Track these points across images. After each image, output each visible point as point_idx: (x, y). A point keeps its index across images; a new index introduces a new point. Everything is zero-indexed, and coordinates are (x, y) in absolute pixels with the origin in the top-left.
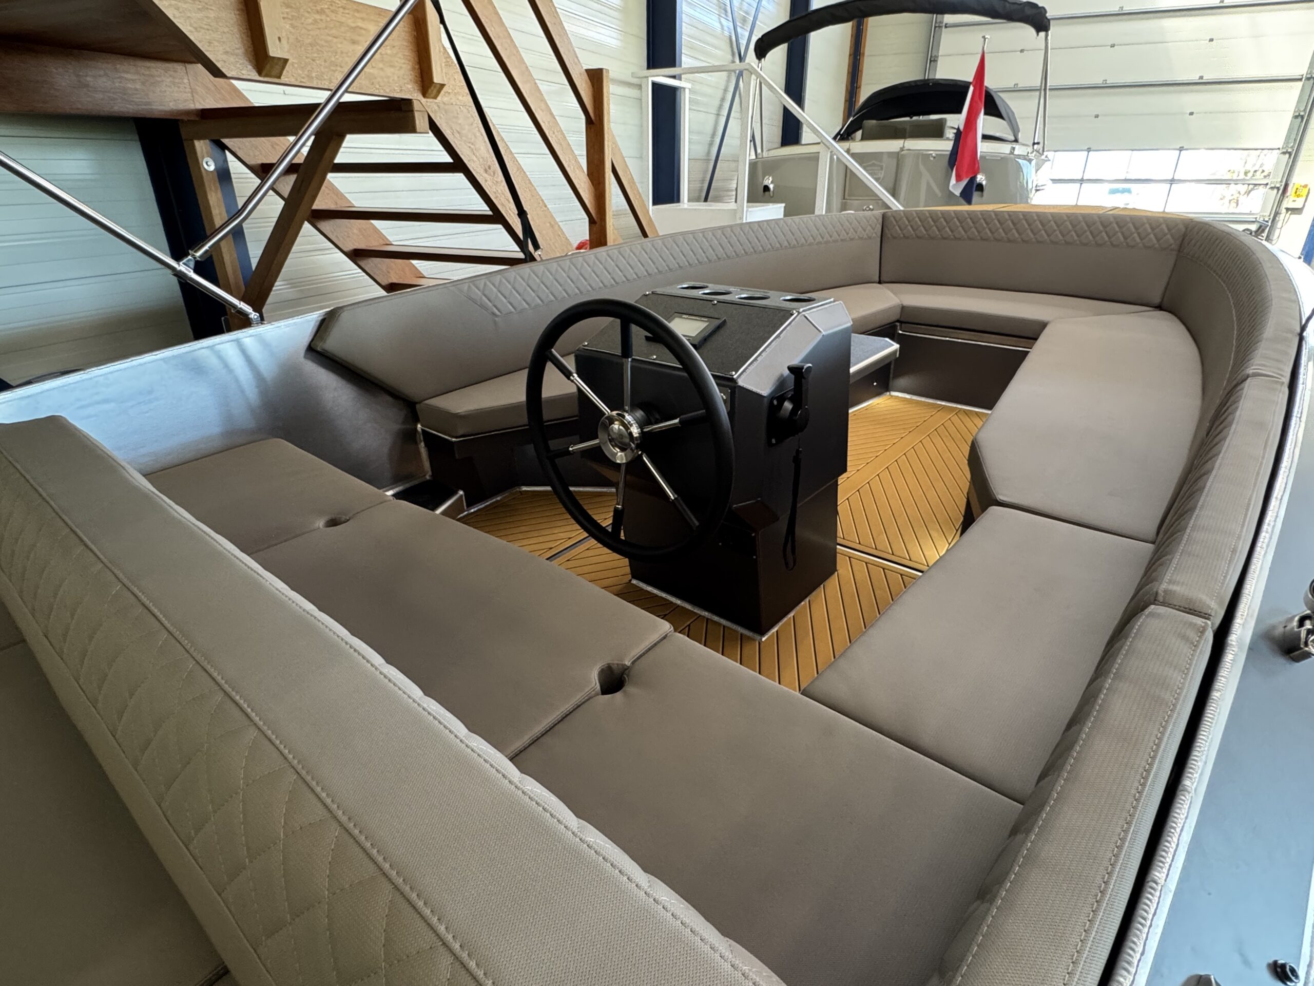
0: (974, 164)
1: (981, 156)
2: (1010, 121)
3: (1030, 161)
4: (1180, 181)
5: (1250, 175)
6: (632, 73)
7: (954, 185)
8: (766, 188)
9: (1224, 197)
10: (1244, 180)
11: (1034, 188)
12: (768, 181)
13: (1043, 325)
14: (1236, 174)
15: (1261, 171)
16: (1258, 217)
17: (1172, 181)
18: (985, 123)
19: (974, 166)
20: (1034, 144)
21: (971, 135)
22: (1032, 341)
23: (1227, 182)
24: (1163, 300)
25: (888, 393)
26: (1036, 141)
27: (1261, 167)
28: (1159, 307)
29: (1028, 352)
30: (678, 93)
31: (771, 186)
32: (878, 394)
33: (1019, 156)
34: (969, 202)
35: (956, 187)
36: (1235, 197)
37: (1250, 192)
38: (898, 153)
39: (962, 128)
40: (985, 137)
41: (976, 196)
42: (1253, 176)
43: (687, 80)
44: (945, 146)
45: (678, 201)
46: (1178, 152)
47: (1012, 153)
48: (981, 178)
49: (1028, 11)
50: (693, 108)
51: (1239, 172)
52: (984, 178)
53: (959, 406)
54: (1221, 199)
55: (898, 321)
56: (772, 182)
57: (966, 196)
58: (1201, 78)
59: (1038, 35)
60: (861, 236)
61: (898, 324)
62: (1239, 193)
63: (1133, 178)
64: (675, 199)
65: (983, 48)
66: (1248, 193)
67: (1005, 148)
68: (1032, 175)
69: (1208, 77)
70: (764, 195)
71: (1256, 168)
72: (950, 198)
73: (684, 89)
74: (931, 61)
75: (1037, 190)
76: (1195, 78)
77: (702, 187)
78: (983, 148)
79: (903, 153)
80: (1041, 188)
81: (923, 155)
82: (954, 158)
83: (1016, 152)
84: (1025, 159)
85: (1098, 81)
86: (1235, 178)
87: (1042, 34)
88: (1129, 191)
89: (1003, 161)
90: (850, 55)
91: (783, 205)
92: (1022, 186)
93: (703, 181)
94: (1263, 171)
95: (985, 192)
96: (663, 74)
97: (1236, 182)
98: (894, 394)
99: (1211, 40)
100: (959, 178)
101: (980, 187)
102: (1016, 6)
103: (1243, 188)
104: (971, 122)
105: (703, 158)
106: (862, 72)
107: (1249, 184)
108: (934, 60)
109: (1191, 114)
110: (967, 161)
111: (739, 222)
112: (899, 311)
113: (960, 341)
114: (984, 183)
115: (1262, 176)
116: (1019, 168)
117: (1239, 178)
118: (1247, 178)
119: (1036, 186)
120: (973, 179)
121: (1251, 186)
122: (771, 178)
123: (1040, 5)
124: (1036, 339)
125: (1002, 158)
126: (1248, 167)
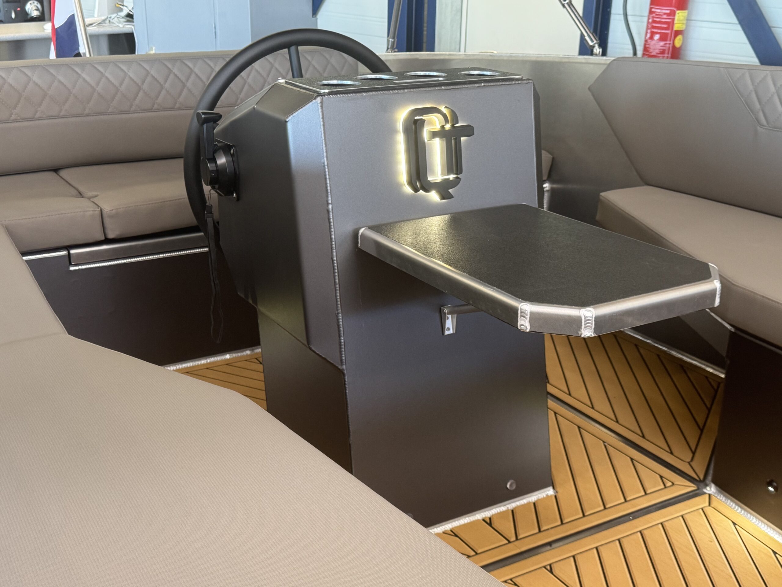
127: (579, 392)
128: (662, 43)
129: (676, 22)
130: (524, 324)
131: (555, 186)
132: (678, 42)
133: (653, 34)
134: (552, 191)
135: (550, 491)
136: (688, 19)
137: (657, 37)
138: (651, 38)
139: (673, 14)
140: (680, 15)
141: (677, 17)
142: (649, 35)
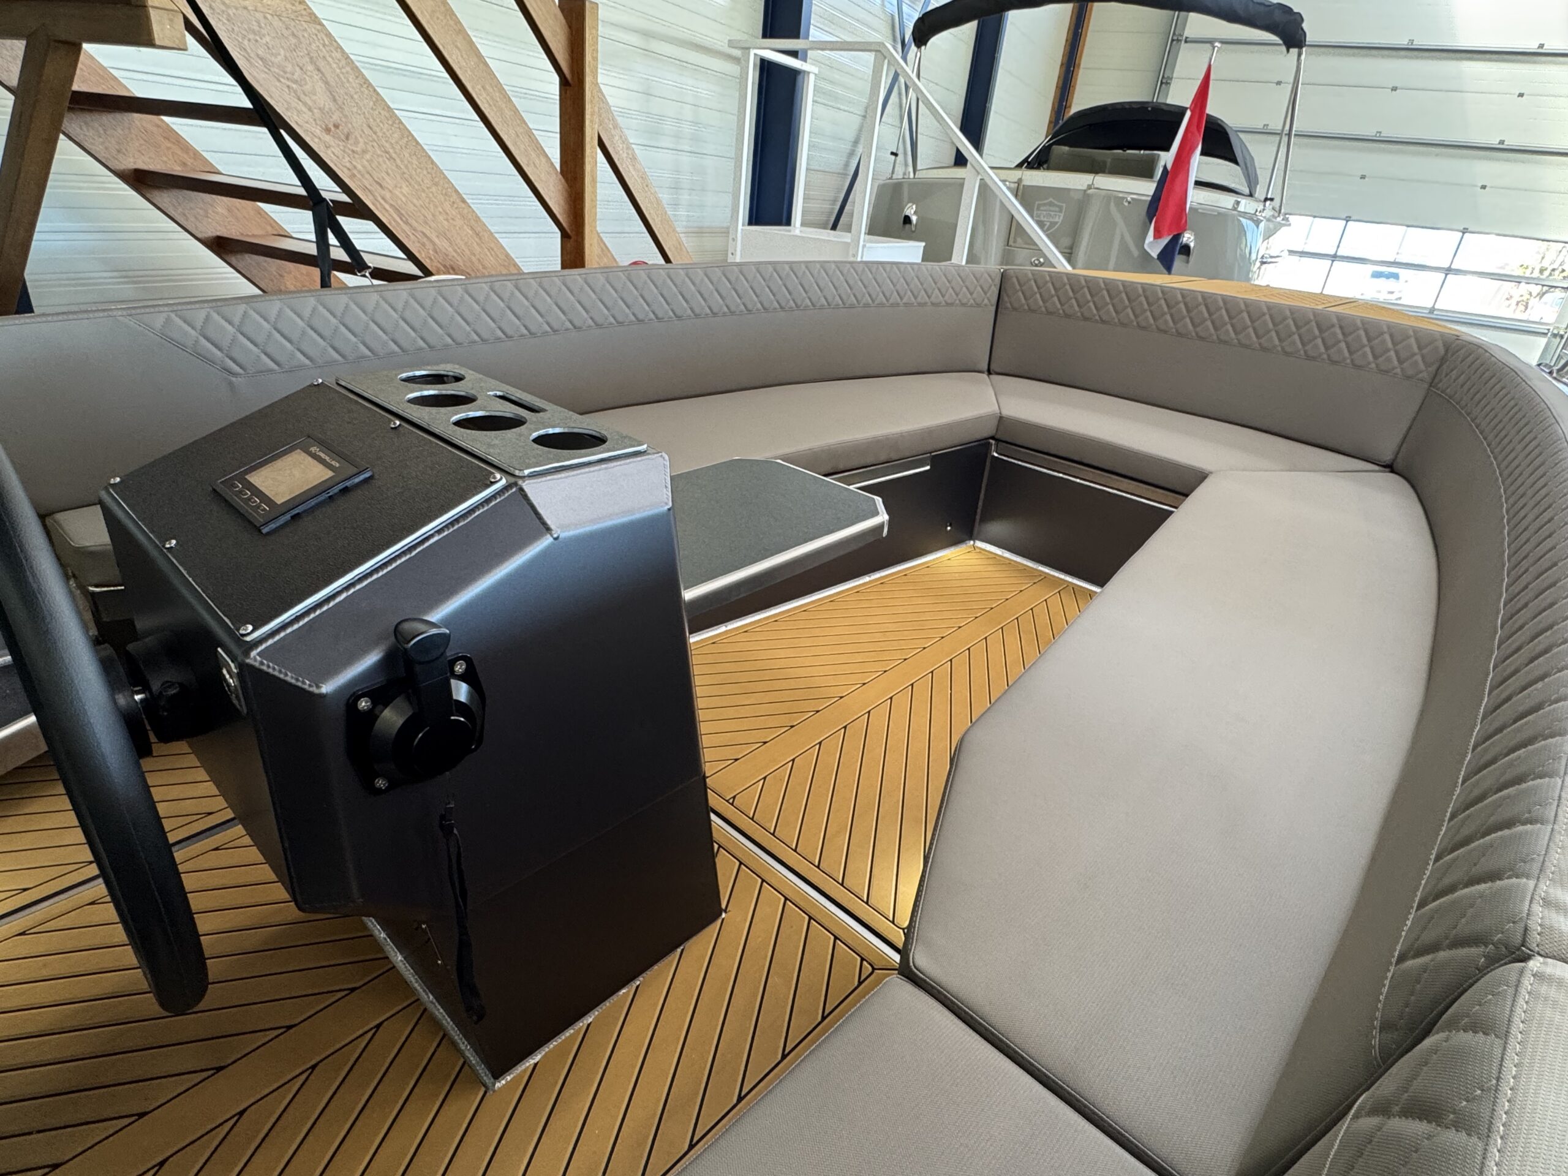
0: (1180, 218)
1: (1190, 208)
2: (1247, 168)
3: (1257, 223)
4: (1458, 272)
5: (1546, 273)
6: (729, 41)
7: (1151, 243)
8: (907, 220)
9: (1511, 297)
10: (1538, 279)
11: (1259, 260)
12: (910, 210)
13: (1200, 477)
14: (1529, 270)
15: (1560, 270)
16: (1552, 328)
17: (1448, 271)
18: (1201, 166)
19: (1179, 223)
20: (1266, 199)
21: (1180, 177)
22: (1181, 497)
23: (1517, 280)
24: (1396, 457)
25: (972, 542)
26: (1269, 196)
27: (1561, 265)
28: (1390, 468)
29: (1172, 512)
30: (800, 78)
31: (914, 219)
32: (956, 542)
33: (1244, 214)
34: (1169, 268)
35: (1154, 246)
36: (1525, 298)
37: (1544, 294)
38: (1085, 191)
39: (1169, 167)
40: (1199, 183)
41: (1178, 261)
42: (1550, 275)
43: (816, 62)
44: (1146, 188)
45: (788, 223)
46: (1461, 234)
47: (1235, 209)
48: (1188, 238)
49: (1278, 16)
50: (819, 100)
51: (1533, 269)
52: (1192, 238)
53: (1069, 579)
54: (1507, 299)
55: (993, 438)
56: (915, 213)
57: (1166, 259)
58: (1502, 142)
59: (1288, 51)
60: (965, 301)
61: (993, 442)
62: (1530, 294)
63: (1405, 261)
64: (784, 221)
65: (1211, 60)
66: (1541, 295)
67: (1226, 201)
68: (1258, 245)
69: (1510, 142)
70: (904, 227)
71: (1555, 266)
72: (1143, 263)
73: (809, 73)
74: (1162, 83)
75: (1263, 263)
76: (1494, 141)
77: (833, 209)
78: (1196, 197)
79: (1090, 192)
80: (1269, 260)
81: (1117, 198)
82: (1154, 206)
83: (1241, 208)
84: (1251, 219)
85: (1369, 131)
86: (1528, 275)
87: (1294, 51)
88: (1396, 276)
89: (1220, 217)
90: (1062, 65)
91: (923, 244)
92: (1243, 256)
93: (835, 201)
94: (1563, 271)
95: (1192, 258)
96: (773, 46)
97: (1529, 280)
98: (979, 544)
99: (1521, 95)
100: (1158, 235)
101: (1186, 250)
102: (1262, 8)
103: (1536, 289)
104: (1182, 160)
105: (838, 171)
106: (1074, 87)
107: (1543, 285)
108: (1165, 82)
109: (1484, 187)
110: (1170, 212)
111: (852, 259)
112: (995, 422)
113: (1078, 481)
114: (1192, 245)
115: (1561, 277)
116: (1242, 231)
117: (1533, 276)
118: (1541, 277)
119: (1262, 257)
120: (1176, 238)
121: (1545, 288)
122: (914, 207)
123: (1296, 10)
124: (1187, 496)
125: (1219, 214)
126: (1545, 264)
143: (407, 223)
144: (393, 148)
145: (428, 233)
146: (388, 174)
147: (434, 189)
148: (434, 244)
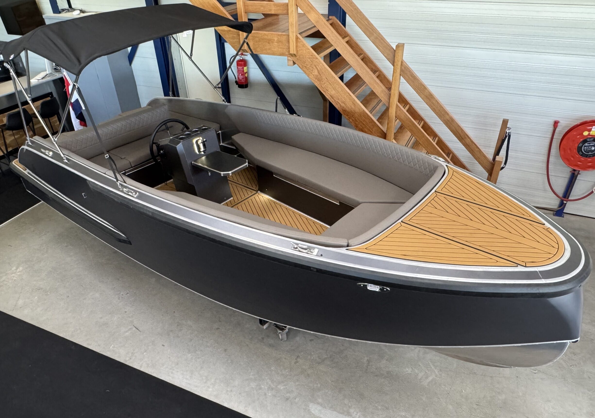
127: (235, 179)
128: (242, 76)
129: (244, 70)
130: (222, 175)
131: (222, 131)
132: (246, 75)
133: (239, 74)
134: (222, 133)
135: (232, 198)
136: (248, 68)
137: (240, 75)
138: (239, 75)
139: (243, 68)
140: (245, 68)
141: (244, 69)
142: (238, 74)
143: (333, 99)
144: (332, 83)
145: (339, 102)
146: (330, 88)
147: (342, 92)
148: (340, 104)
